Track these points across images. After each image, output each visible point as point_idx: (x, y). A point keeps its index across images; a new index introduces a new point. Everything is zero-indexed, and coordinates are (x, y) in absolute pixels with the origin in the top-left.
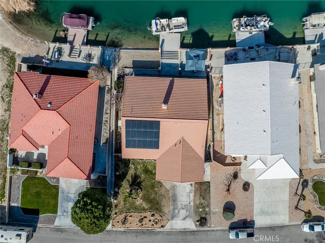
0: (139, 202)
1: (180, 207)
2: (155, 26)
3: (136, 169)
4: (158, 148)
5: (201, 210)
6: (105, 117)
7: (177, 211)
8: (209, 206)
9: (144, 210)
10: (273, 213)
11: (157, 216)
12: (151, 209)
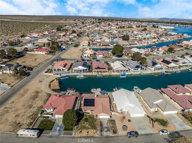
0: (87, 126)
1: (104, 127)
2: (92, 90)
3: (86, 117)
4: (94, 106)
5: (113, 128)
6: (76, 105)
7: (103, 129)
8: (116, 127)
9: (89, 129)
10: (144, 129)
11: (95, 131)
12: (92, 128)
